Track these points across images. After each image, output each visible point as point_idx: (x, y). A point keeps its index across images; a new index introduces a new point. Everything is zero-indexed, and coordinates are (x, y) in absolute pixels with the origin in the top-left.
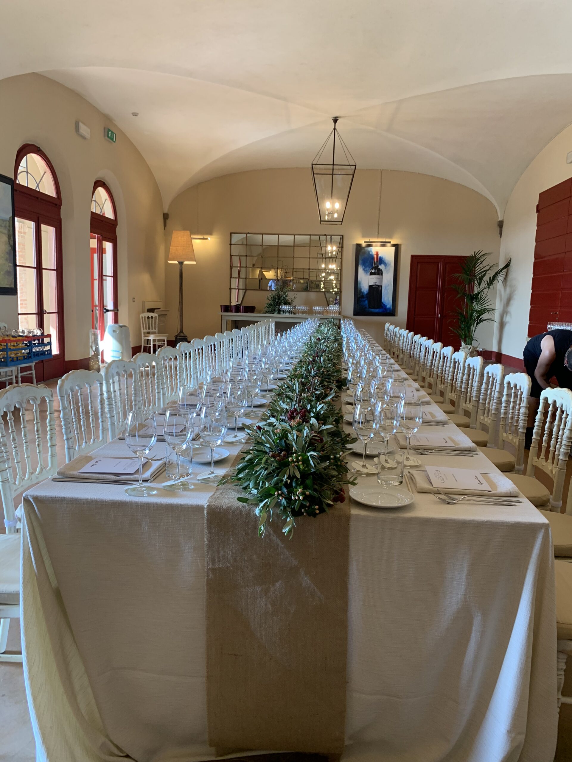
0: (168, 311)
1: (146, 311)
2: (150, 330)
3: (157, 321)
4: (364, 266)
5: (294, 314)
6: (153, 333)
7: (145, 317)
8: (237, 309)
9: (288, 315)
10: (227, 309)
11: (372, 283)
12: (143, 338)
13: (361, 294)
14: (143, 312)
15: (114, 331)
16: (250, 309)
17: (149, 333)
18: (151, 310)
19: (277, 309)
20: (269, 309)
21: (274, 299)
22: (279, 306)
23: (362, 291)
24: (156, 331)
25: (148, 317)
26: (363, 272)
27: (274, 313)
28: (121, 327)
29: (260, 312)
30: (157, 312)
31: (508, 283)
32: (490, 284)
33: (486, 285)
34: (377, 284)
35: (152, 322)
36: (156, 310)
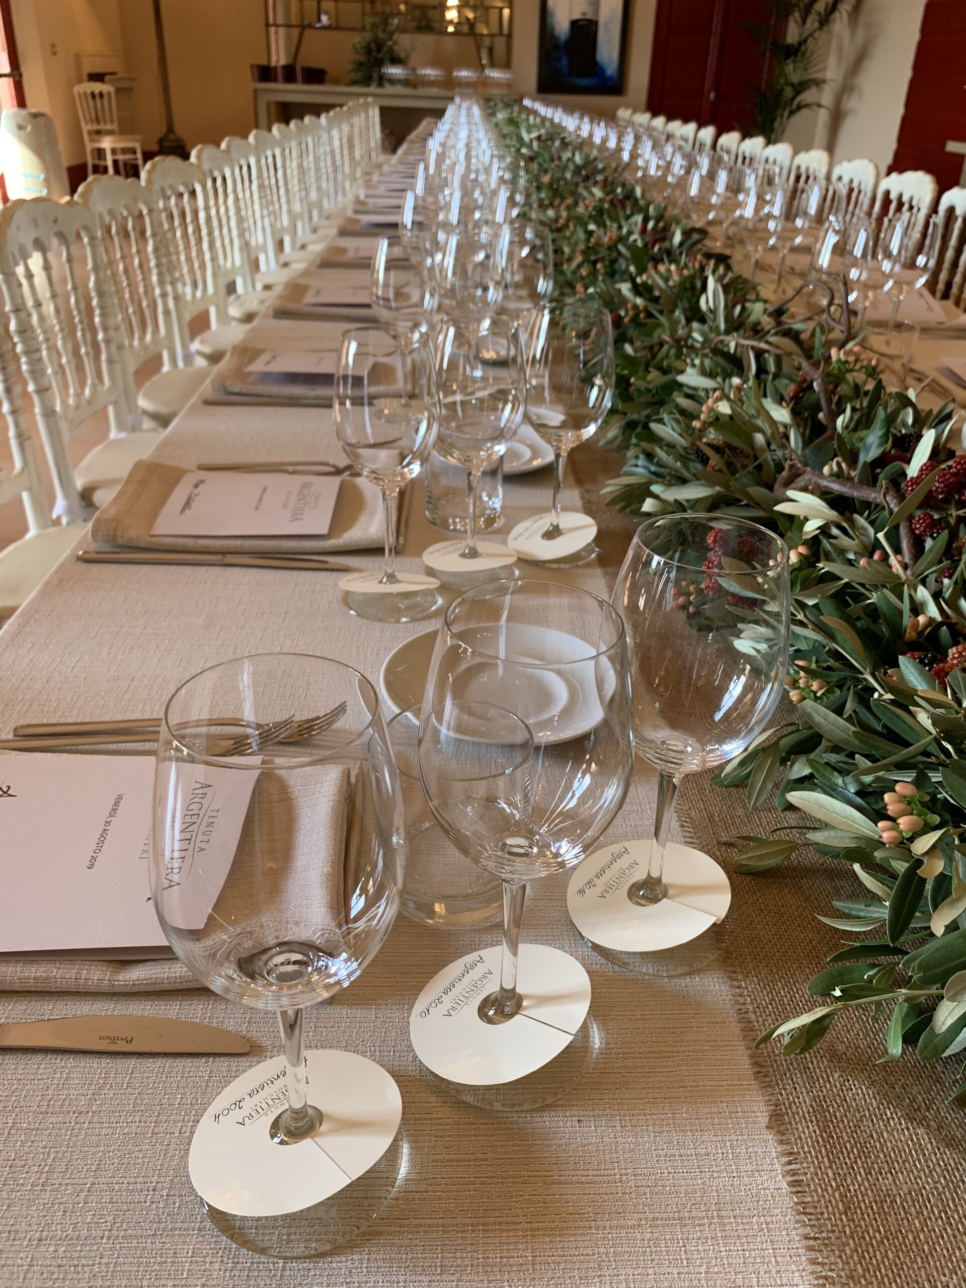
0: (134, 79)
1: (85, 78)
2: (101, 127)
3: (114, 104)
5: (415, 86)
6: (110, 133)
7: (85, 93)
8: (289, 73)
9: (399, 89)
10: (265, 73)
11: (577, 16)
12: (89, 146)
13: (554, 42)
14: (80, 81)
15: (20, 127)
16: (315, 76)
17: (99, 132)
18: (96, 77)
19: (375, 75)
20: (359, 76)
21: (368, 51)
22: (380, 68)
23: (557, 33)
24: (115, 127)
25: (93, 95)
27: (368, 86)
28: (35, 116)
29: (336, 82)
30: (110, 82)
31: (863, 19)
32: (825, 21)
33: (816, 25)
34: (589, 17)
35: (102, 104)
36: (107, 78)
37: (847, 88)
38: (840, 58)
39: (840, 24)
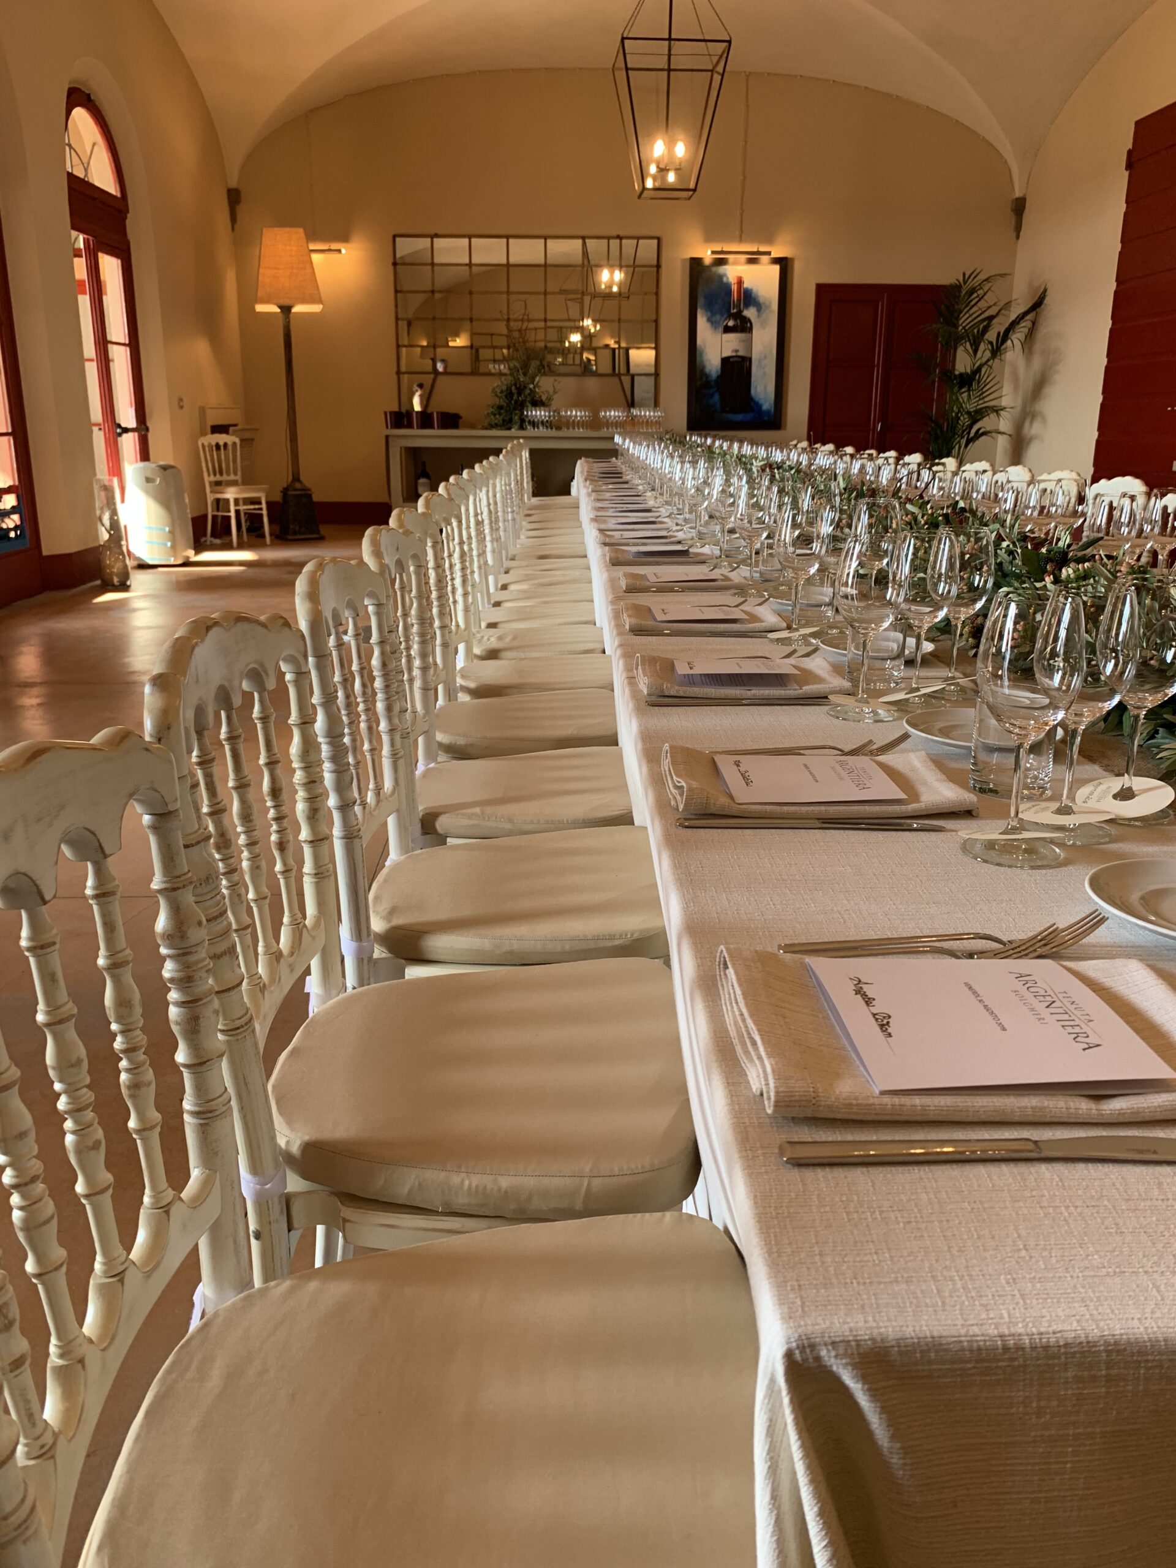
0: (256, 430)
1: (209, 429)
2: (225, 478)
3: (238, 453)
4: (711, 312)
5: (559, 428)
6: (234, 483)
7: (209, 445)
9: (542, 431)
10: (399, 419)
11: (727, 353)
12: (210, 497)
13: (704, 379)
14: (204, 434)
15: (148, 480)
16: (452, 421)
17: (218, 483)
18: (217, 429)
19: (516, 418)
20: (499, 419)
21: (509, 394)
22: (521, 411)
23: (707, 370)
24: (238, 478)
25: (218, 446)
26: (708, 325)
27: (510, 429)
28: (165, 468)
29: (473, 426)
30: (234, 433)
31: (1038, 346)
32: (997, 351)
33: (988, 354)
34: (741, 353)
35: (226, 456)
36: (231, 429)
37: (1028, 413)
38: (1016, 388)
39: (1013, 353)
